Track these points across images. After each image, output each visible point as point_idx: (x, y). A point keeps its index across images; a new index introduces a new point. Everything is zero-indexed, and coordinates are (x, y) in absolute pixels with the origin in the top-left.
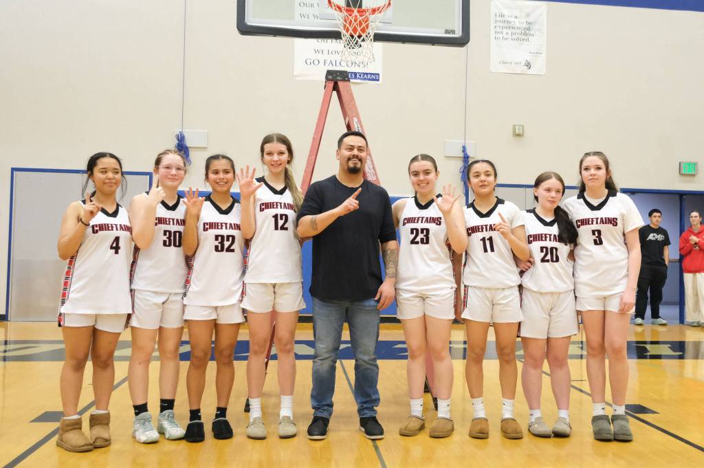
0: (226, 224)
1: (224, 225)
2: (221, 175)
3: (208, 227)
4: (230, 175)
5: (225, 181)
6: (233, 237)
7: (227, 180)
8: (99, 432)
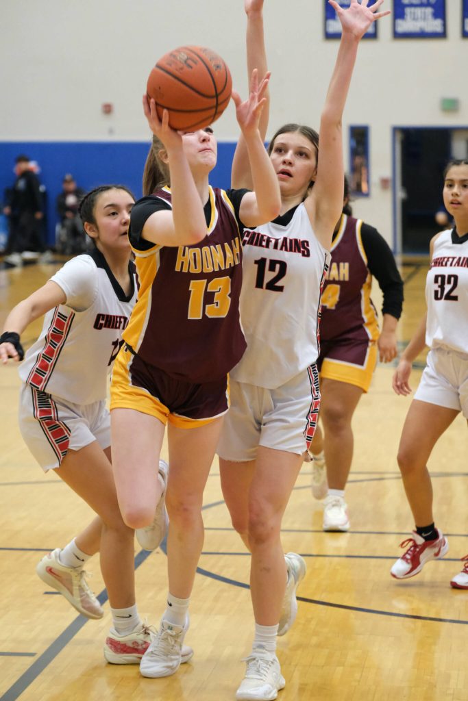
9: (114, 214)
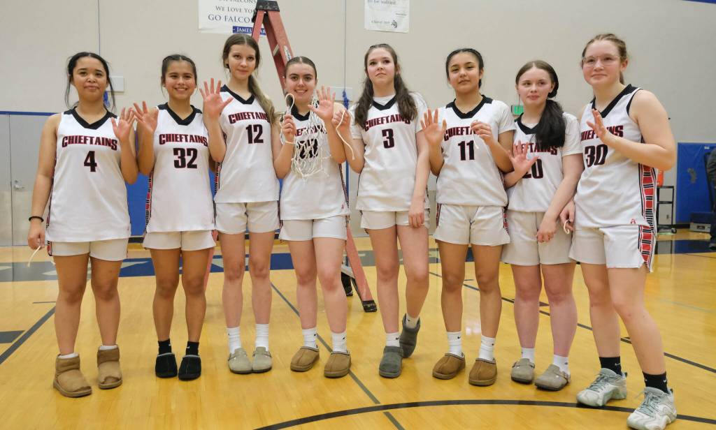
0: (186, 136)
1: (184, 137)
2: (181, 80)
3: (165, 139)
4: (191, 81)
5: (185, 87)
6: (195, 151)
7: (187, 85)
8: (109, 370)
9: (456, 70)
